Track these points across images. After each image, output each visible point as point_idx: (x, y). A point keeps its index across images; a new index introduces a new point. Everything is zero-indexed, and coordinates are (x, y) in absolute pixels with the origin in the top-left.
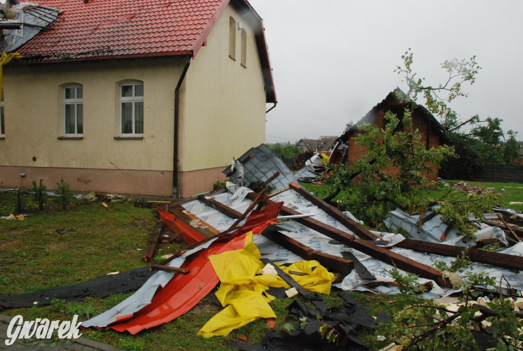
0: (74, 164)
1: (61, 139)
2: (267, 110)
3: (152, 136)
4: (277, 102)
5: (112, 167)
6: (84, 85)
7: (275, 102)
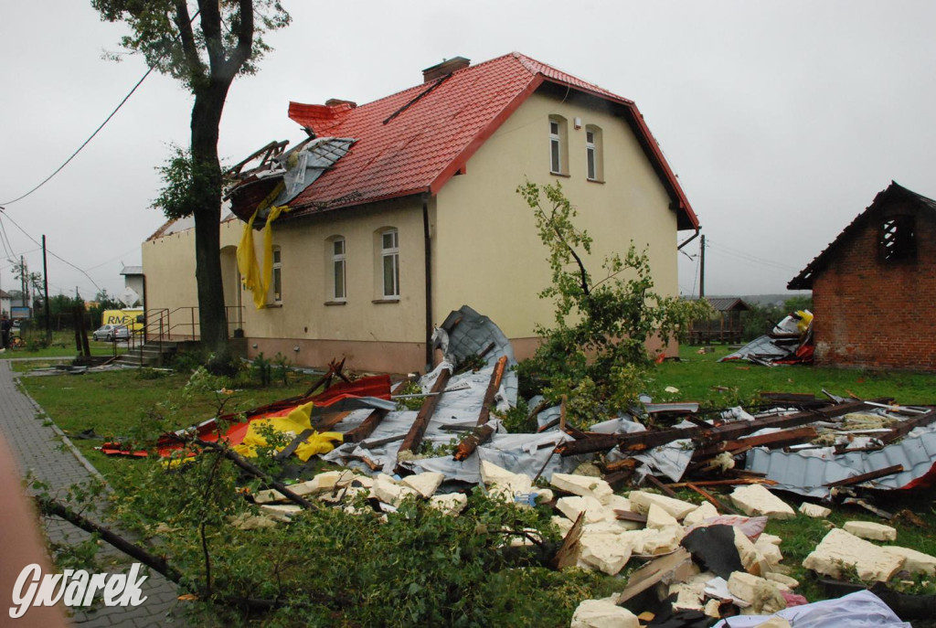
0: (339, 336)
1: (328, 304)
2: (679, 244)
3: (408, 299)
4: (700, 228)
5: (372, 339)
6: (346, 238)
7: (698, 228)
